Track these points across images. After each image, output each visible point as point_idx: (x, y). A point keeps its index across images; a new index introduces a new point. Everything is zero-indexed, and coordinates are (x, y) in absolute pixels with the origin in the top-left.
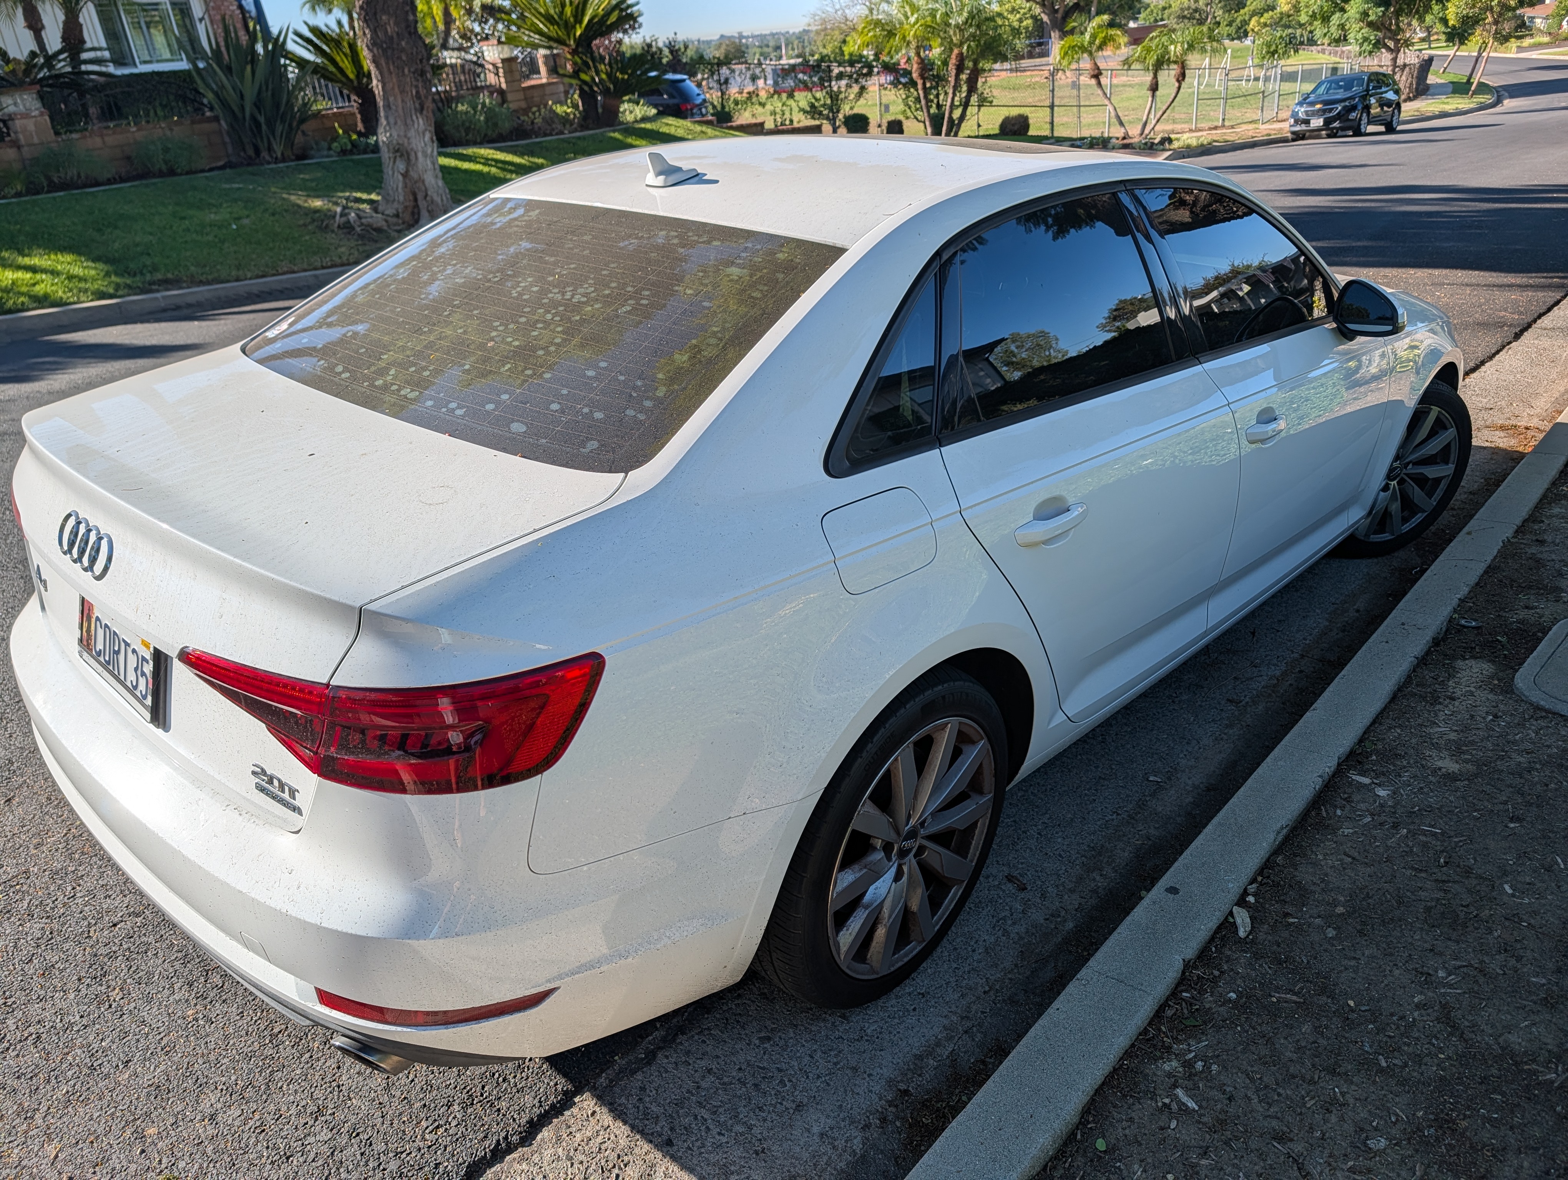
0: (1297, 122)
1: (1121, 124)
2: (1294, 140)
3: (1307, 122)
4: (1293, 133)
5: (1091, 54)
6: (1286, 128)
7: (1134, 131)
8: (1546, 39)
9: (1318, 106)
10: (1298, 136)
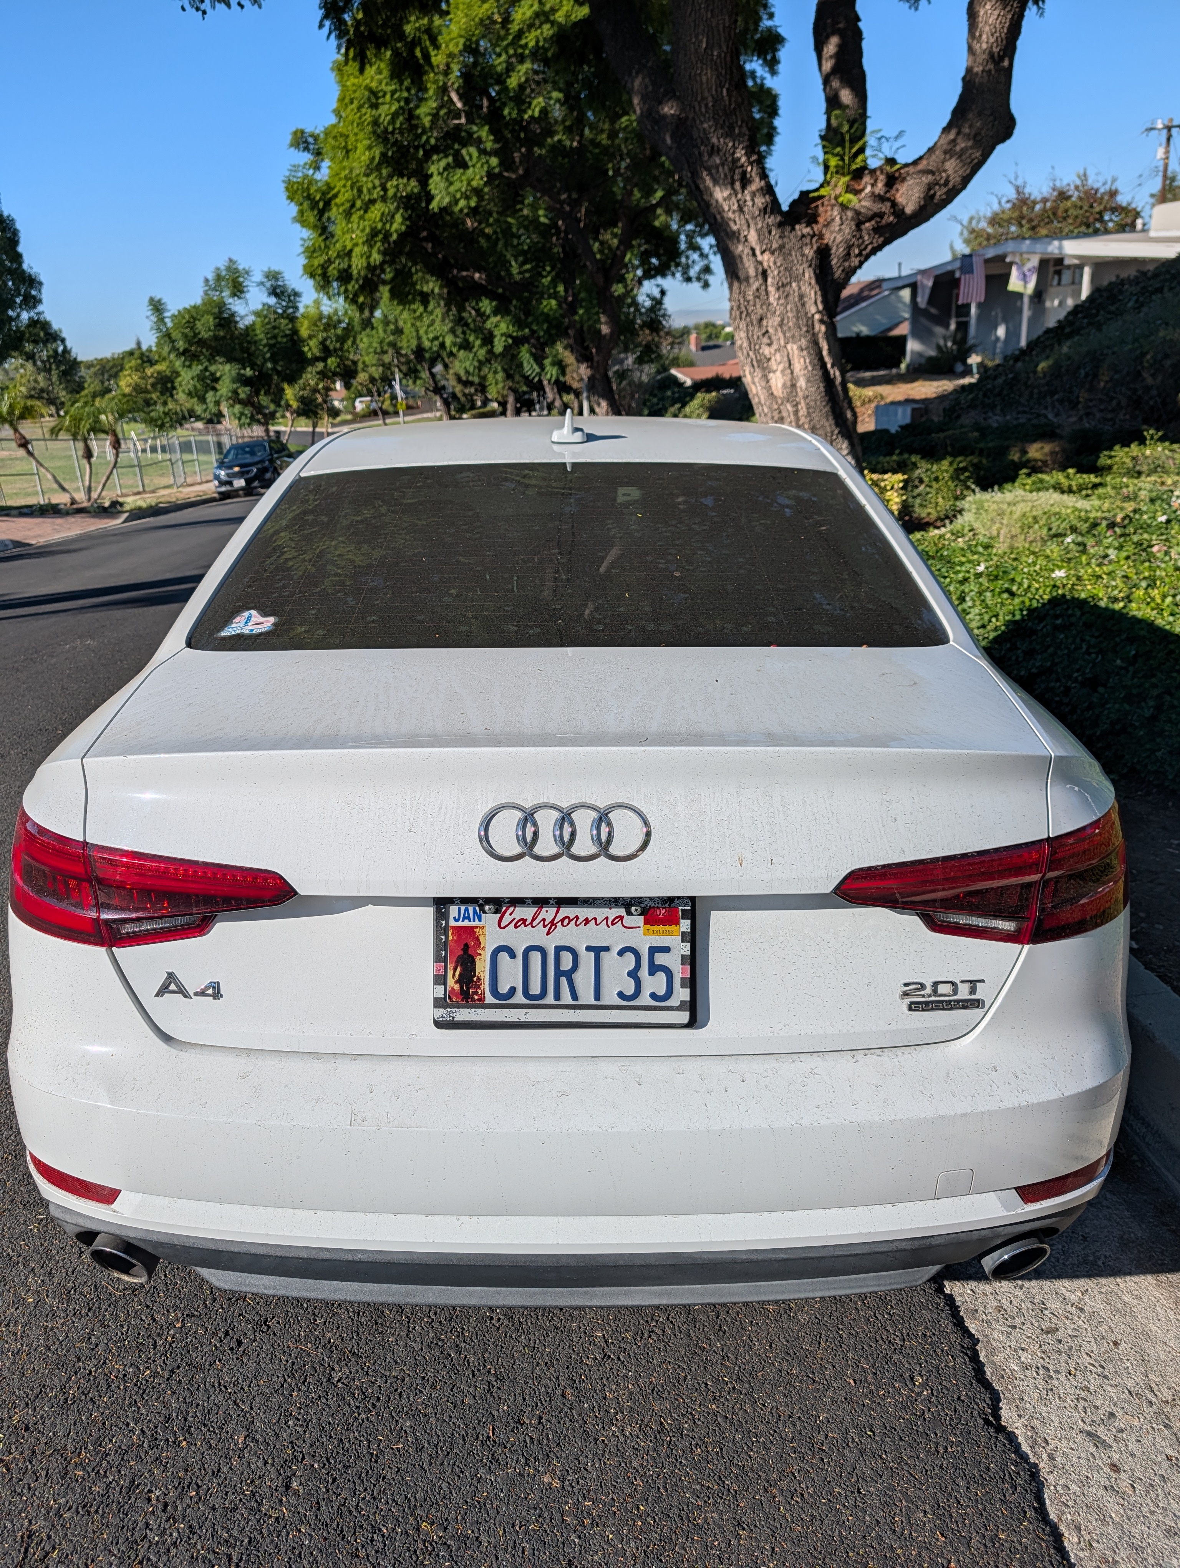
0: (222, 483)
1: (64, 489)
2: (221, 499)
3: (230, 483)
4: (220, 493)
5: (11, 424)
6: (211, 488)
7: (80, 496)
8: (349, 417)
9: (236, 469)
10: (224, 496)
